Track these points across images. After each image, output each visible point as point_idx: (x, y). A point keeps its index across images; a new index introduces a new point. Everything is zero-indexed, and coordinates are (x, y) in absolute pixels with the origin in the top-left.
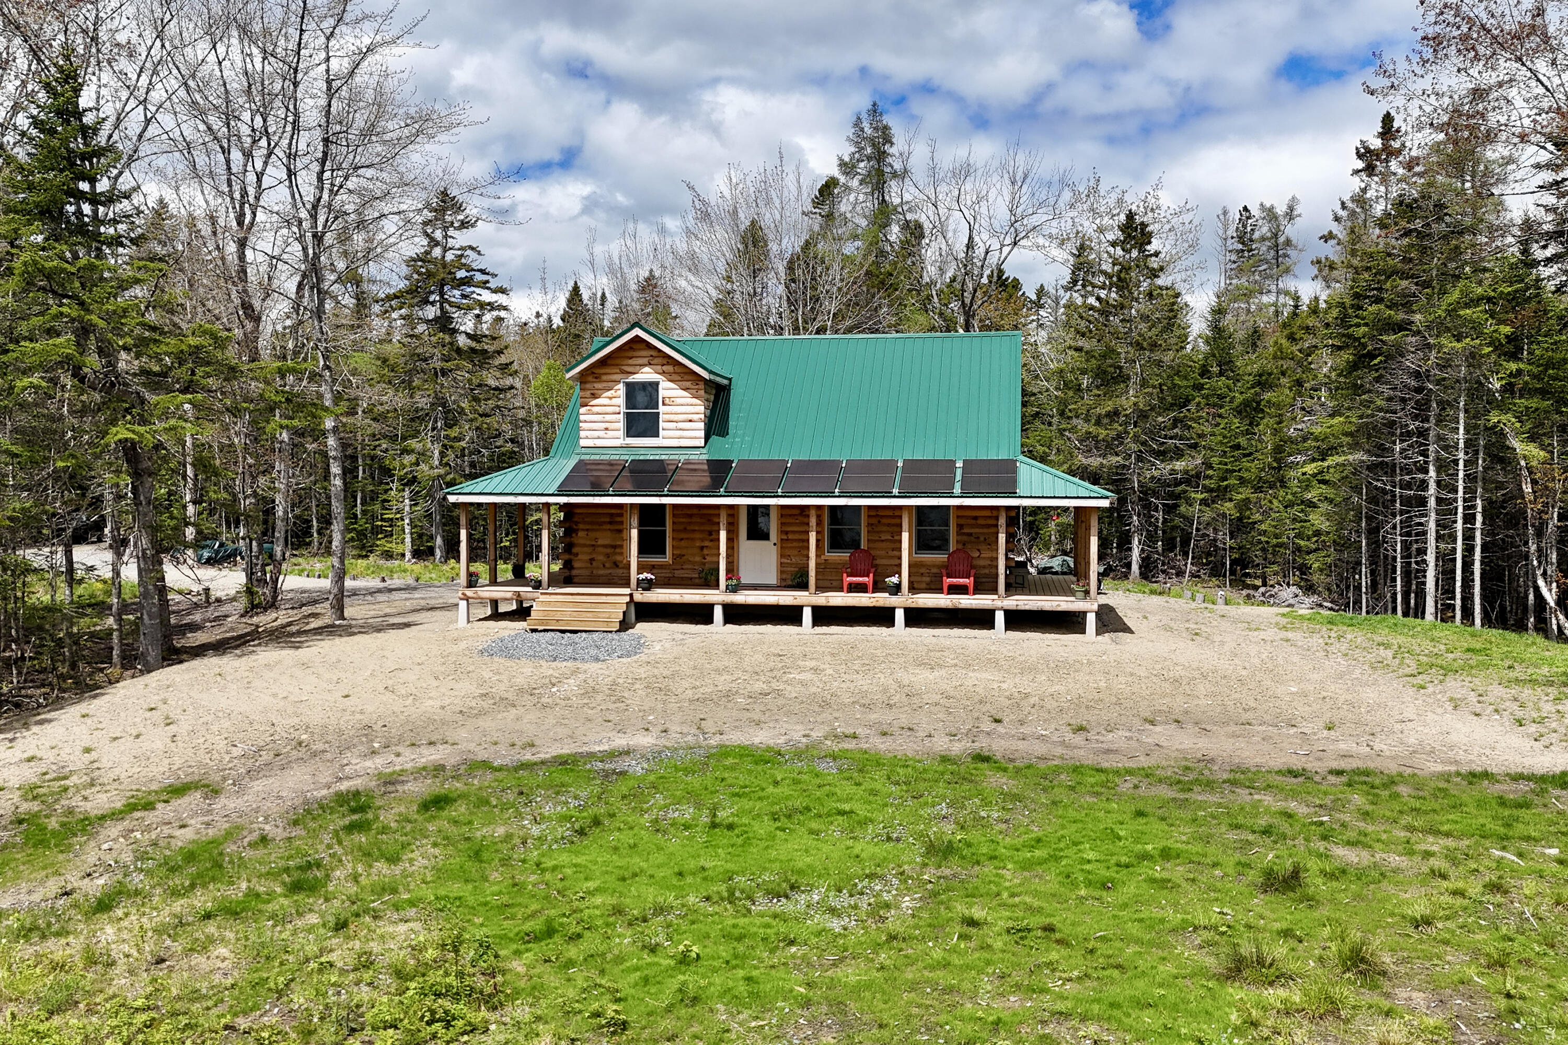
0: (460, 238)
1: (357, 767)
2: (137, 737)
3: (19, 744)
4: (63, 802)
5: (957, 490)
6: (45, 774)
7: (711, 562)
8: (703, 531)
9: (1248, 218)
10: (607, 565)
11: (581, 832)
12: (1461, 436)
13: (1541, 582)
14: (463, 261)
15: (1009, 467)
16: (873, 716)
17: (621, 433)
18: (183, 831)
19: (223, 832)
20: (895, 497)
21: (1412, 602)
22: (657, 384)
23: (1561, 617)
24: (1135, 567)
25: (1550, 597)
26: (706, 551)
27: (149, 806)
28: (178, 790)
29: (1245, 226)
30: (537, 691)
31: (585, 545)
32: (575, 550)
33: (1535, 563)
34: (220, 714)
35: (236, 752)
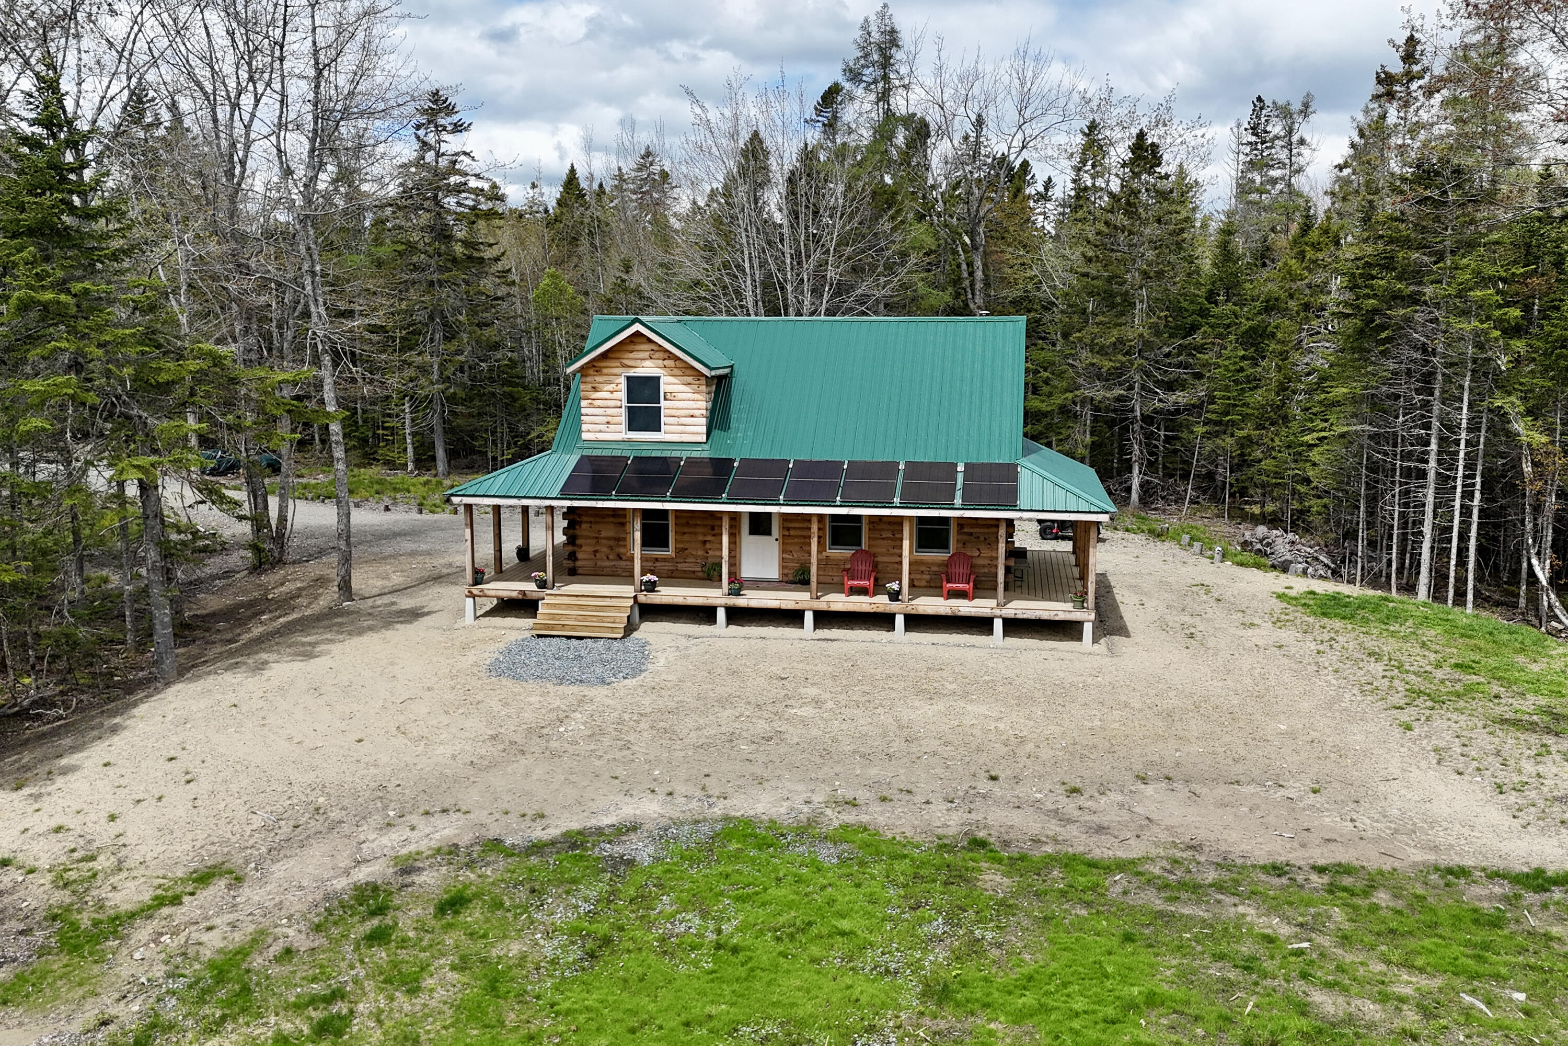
0: (452, 143)
1: (374, 845)
2: (160, 799)
3: (46, 804)
4: (94, 893)
5: (958, 501)
6: (73, 851)
7: (714, 556)
8: (705, 526)
9: (1262, 109)
10: (611, 557)
11: (592, 955)
12: (1464, 416)
13: (1534, 561)
14: (457, 166)
15: (1009, 473)
16: (873, 771)
17: (623, 427)
18: (211, 934)
19: (249, 938)
20: (896, 507)
21: (1407, 561)
22: (658, 379)
23: (1552, 596)
24: (1135, 496)
25: (1543, 577)
26: (708, 546)
27: (176, 901)
28: (203, 878)
29: (1259, 117)
30: (545, 731)
31: (587, 537)
32: (578, 542)
33: (1530, 541)
34: (238, 767)
35: (257, 822)
